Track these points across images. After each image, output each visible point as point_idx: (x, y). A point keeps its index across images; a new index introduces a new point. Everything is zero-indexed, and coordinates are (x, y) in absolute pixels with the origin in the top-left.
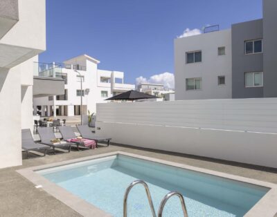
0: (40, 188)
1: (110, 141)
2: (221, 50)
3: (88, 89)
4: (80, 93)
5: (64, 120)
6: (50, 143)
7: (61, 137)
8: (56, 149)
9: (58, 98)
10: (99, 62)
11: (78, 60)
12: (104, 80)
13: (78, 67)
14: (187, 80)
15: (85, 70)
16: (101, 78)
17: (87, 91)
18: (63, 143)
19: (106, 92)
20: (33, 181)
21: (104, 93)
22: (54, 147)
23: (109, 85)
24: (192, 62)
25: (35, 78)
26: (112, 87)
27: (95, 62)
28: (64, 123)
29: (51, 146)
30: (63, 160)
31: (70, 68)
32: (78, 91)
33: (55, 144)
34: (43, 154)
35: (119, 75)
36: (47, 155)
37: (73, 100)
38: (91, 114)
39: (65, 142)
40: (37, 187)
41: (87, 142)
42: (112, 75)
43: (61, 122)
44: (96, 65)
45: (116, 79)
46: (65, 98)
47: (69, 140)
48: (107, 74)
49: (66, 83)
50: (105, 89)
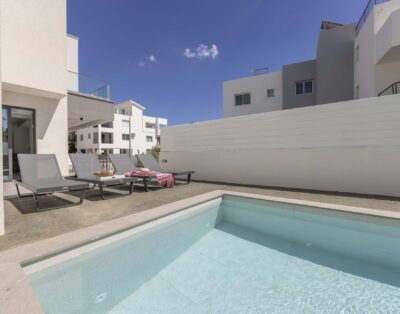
2: (270, 93)
4: (126, 137)
6: (93, 177)
8: (105, 189)
9: (103, 142)
10: (144, 108)
11: (124, 105)
12: (149, 125)
13: (123, 112)
15: (130, 114)
16: (147, 123)
17: (133, 135)
18: (119, 177)
19: (151, 138)
21: (149, 138)
22: (101, 184)
23: (153, 130)
24: (241, 104)
26: (156, 132)
27: (141, 109)
29: (94, 182)
31: (116, 113)
32: (124, 135)
33: (103, 179)
34: (77, 200)
35: (163, 121)
36: (85, 201)
37: (118, 144)
39: (123, 177)
41: (161, 176)
42: (157, 121)
44: (141, 112)
45: (161, 125)
46: (111, 142)
47: (129, 174)
48: (152, 120)
49: (112, 127)
50: (150, 135)
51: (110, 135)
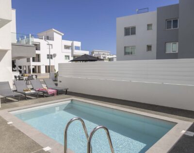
0: (11, 124)
1: (68, 90)
2: (149, 27)
3: (55, 54)
4: (50, 57)
5: (36, 76)
6: (23, 92)
7: (32, 88)
9: (34, 61)
10: (63, 34)
11: (48, 33)
12: (67, 47)
13: (48, 38)
14: (125, 47)
15: (53, 40)
16: (65, 46)
17: (55, 55)
18: (33, 91)
19: (68, 56)
20: (6, 119)
23: (70, 51)
24: (129, 35)
25: (13, 45)
26: (72, 53)
27: (61, 35)
28: (36, 78)
30: (32, 104)
31: (42, 39)
32: (48, 55)
35: (78, 44)
36: (20, 101)
37: (44, 62)
38: (56, 72)
39: (34, 91)
40: (8, 123)
41: (50, 91)
42: (72, 44)
43: (34, 77)
45: (75, 47)
46: (39, 61)
47: (37, 89)
48: (69, 43)
49: (39, 50)
50: (67, 54)
51: (38, 56)
